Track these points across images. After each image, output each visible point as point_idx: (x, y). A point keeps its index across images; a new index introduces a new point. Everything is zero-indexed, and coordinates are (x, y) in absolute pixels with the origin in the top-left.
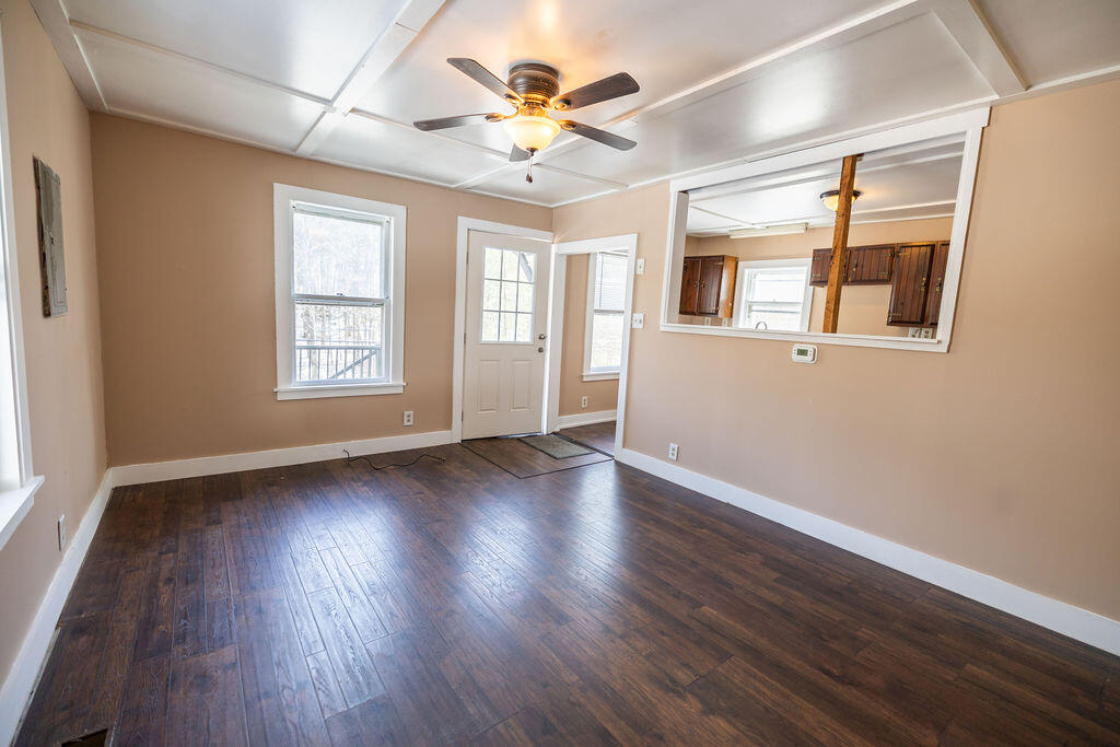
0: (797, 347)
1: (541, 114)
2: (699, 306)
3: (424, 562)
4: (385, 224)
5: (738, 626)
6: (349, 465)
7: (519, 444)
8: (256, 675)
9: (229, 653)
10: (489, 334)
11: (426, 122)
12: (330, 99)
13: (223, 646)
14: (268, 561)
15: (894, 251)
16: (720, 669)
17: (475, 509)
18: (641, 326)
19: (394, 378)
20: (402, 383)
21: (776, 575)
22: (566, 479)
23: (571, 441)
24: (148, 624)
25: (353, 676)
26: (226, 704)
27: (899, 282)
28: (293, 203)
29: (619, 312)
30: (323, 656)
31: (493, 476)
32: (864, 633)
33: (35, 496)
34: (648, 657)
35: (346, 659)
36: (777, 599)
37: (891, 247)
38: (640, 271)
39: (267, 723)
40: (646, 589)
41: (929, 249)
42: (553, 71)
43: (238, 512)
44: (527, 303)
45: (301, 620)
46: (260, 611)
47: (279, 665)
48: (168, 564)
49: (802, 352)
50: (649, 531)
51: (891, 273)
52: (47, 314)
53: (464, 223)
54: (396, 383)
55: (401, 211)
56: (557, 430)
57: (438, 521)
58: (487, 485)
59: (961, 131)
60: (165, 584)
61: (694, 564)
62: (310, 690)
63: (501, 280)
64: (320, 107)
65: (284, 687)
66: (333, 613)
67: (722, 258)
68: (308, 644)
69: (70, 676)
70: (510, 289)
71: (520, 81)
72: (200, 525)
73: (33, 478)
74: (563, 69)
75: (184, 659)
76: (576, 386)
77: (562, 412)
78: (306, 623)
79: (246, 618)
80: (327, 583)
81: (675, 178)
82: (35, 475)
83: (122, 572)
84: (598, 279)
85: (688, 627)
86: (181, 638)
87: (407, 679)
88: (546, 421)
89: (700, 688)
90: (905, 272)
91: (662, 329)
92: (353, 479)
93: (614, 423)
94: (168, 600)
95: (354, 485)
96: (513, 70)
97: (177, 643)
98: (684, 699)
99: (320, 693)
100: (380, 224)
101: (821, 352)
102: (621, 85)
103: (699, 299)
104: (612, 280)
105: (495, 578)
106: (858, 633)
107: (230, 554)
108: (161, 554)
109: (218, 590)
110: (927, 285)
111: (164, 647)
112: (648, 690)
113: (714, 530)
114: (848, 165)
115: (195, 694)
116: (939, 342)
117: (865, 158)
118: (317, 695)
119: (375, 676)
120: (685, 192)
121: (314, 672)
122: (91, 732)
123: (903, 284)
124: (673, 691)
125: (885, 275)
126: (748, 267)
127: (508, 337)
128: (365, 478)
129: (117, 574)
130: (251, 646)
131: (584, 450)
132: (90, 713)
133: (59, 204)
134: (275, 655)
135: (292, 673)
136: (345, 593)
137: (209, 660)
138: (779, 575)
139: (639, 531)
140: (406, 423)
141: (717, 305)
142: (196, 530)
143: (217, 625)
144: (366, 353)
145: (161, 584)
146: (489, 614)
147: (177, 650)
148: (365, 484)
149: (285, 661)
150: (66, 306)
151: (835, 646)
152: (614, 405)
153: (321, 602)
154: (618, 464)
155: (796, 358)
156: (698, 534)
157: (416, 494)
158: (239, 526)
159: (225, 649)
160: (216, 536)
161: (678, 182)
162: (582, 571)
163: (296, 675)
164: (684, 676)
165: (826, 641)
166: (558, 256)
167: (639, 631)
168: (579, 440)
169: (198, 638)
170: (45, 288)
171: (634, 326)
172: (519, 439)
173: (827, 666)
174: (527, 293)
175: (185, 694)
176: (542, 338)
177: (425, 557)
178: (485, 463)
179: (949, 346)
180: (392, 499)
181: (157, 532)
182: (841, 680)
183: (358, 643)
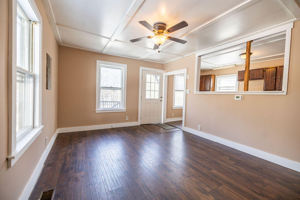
0: (236, 96)
1: (162, 35)
2: (205, 88)
3: (132, 154)
4: (122, 69)
5: (224, 176)
6: (112, 130)
7: (156, 126)
8: (89, 180)
9: (83, 173)
10: (148, 97)
11: (133, 40)
12: (110, 37)
13: (81, 171)
14: (93, 152)
15: (264, 70)
16: (219, 188)
17: (144, 141)
18: (189, 93)
19: (124, 108)
20: (125, 109)
21: (234, 163)
22: (169, 135)
23: (170, 125)
24: (64, 165)
25: (114, 182)
26: (81, 186)
27: (266, 79)
28: (101, 65)
29: (182, 91)
30: (106, 176)
31: (149, 133)
32: (266, 181)
33: (42, 130)
34: (196, 183)
35: (112, 178)
36: (236, 170)
37: (263, 69)
38: (188, 78)
39: (91, 191)
40: (194, 164)
41: (275, 69)
42: (165, 24)
43: (86, 140)
44: (157, 88)
45: (100, 166)
46: (90, 164)
47: (95, 177)
48: (69, 151)
49: (238, 97)
50: (194, 149)
51: (263, 76)
52: (47, 88)
53: (141, 68)
54: (124, 109)
55: (126, 66)
56: (166, 122)
57: (135, 144)
58: (148, 135)
59: (285, 30)
60: (69, 156)
61: (208, 158)
62: (102, 184)
63: (151, 83)
64: (108, 40)
65: (96, 183)
66: (108, 165)
67: (211, 75)
68: (102, 173)
69: (46, 176)
70: (153, 85)
71: (156, 27)
72: (77, 143)
73: (41, 126)
74: (167, 24)
75: (72, 174)
76: (171, 111)
77: (167, 118)
78: (101, 167)
79: (87, 165)
80: (107, 158)
81: (197, 53)
82: (42, 125)
83: (59, 152)
84: (176, 82)
85: (208, 176)
86: (72, 169)
87: (127, 183)
88: (163, 120)
89: (213, 193)
90: (268, 76)
91: (195, 93)
92: (113, 133)
93: (182, 121)
94: (69, 160)
95: (114, 134)
96: (155, 25)
97: (71, 170)
98: (208, 196)
99: (105, 185)
100: (121, 69)
101: (243, 97)
102: (183, 24)
103: (205, 87)
104: (180, 82)
105: (150, 159)
106: (264, 181)
107: (84, 150)
108: (68, 149)
109: (81, 158)
110: (276, 79)
111: (67, 171)
112: (197, 192)
113: (213, 149)
114: (249, 44)
115: (74, 183)
116: (283, 92)
117: (254, 42)
118: (104, 186)
119: (119, 182)
120: (200, 56)
121: (103, 180)
122: (50, 190)
123: (268, 79)
124: (204, 193)
125: (262, 77)
126: (218, 78)
127: (152, 97)
128: (116, 133)
129: (58, 153)
130: (88, 172)
131: (173, 128)
132: (50, 185)
133: (51, 64)
134: (94, 174)
135: (98, 179)
136: (111, 160)
137: (78, 175)
138: (235, 163)
139: (190, 148)
140: (126, 120)
141: (210, 88)
142: (76, 144)
143: (80, 166)
144: (117, 103)
145: (67, 156)
146: (149, 168)
147: (70, 172)
148: (116, 134)
149: (96, 177)
150: (51, 87)
151: (256, 184)
152: (182, 116)
153: (105, 162)
154: (183, 131)
155: (236, 99)
156: (208, 150)
157: (129, 137)
158: (86, 143)
159: (82, 172)
160: (81, 145)
161: (198, 54)
162: (175, 158)
163: (99, 180)
164: (208, 189)
165: (253, 182)
166: (165, 76)
167: (192, 175)
168: (172, 125)
169: (76, 169)
170: (47, 82)
171: (187, 93)
172: (155, 125)
173: (255, 190)
174: (157, 86)
175: (72, 182)
176: (161, 97)
177: (132, 153)
178: (147, 130)
179: (287, 93)
180: (123, 138)
181: (67, 144)
182: (260, 195)
183: (115, 173)
